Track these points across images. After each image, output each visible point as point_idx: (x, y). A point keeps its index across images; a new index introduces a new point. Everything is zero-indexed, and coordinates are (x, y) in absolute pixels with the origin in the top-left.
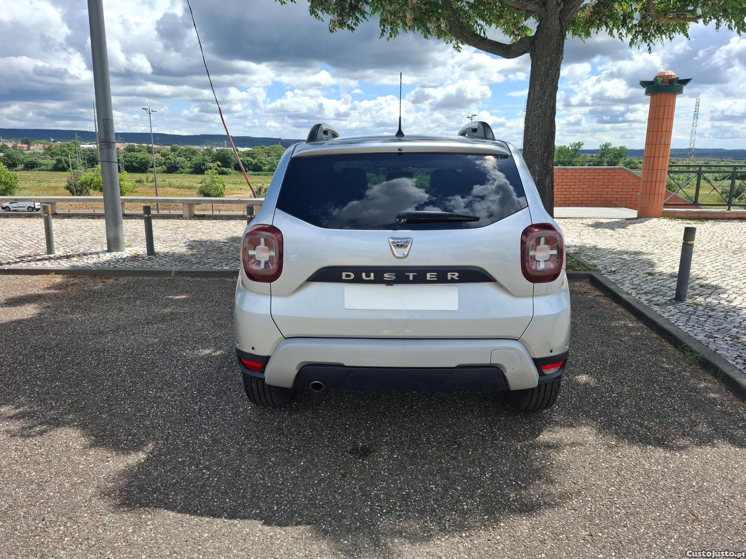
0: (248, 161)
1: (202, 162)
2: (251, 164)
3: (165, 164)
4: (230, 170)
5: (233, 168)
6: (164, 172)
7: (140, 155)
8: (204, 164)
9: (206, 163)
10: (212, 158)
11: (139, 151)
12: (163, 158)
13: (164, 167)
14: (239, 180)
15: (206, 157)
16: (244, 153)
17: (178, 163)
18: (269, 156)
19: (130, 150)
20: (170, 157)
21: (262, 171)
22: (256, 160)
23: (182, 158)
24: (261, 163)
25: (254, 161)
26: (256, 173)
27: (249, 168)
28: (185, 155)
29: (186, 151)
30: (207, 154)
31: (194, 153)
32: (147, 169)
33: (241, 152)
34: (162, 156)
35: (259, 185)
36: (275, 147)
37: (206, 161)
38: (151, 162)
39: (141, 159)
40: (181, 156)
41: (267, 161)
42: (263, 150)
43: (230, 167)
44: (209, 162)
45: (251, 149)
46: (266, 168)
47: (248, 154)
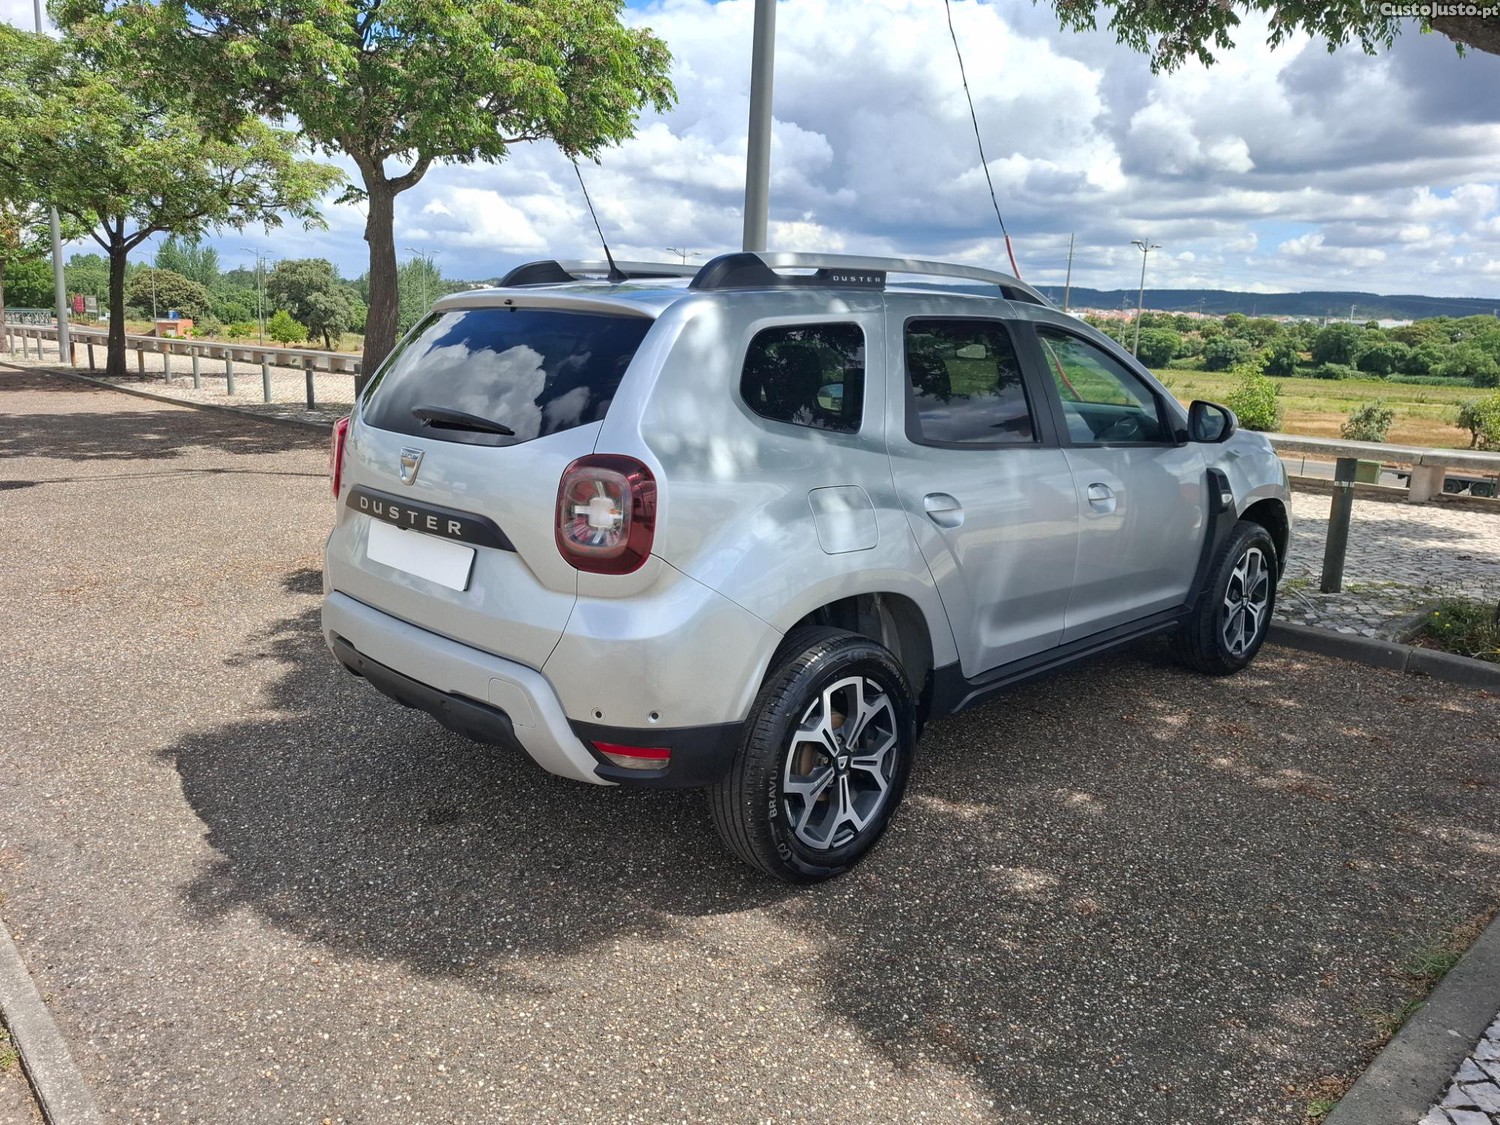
0: (1394, 351)
1: (1284, 349)
2: (1402, 357)
3: (1204, 352)
4: (1346, 369)
5: (1354, 364)
6: (1198, 368)
7: (1158, 334)
8: (1288, 355)
9: (1293, 352)
10: (1310, 343)
11: (1160, 326)
12: (1204, 341)
13: (1201, 357)
14: (1359, 393)
15: (1297, 340)
16: (1390, 333)
17: (1232, 352)
18: (1453, 340)
19: (1146, 323)
20: (1217, 337)
21: (1428, 374)
22: (1416, 349)
23: (1242, 341)
24: (1430, 355)
25: (1410, 352)
26: (1413, 378)
27: (1393, 366)
28: (1250, 334)
29: (1254, 326)
30: (1300, 332)
31: (1271, 330)
32: (1165, 360)
33: (1383, 330)
34: (1203, 336)
35: (1368, 406)
36: (1476, 321)
37: (1294, 348)
38: (1178, 348)
39: (1159, 342)
40: (1241, 337)
41: (1447, 352)
42: (1441, 326)
43: (1347, 362)
44: (1302, 351)
45: (1410, 323)
46: (1440, 367)
47: (1401, 335)
